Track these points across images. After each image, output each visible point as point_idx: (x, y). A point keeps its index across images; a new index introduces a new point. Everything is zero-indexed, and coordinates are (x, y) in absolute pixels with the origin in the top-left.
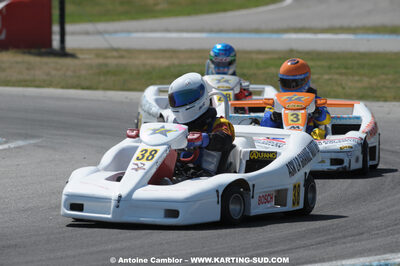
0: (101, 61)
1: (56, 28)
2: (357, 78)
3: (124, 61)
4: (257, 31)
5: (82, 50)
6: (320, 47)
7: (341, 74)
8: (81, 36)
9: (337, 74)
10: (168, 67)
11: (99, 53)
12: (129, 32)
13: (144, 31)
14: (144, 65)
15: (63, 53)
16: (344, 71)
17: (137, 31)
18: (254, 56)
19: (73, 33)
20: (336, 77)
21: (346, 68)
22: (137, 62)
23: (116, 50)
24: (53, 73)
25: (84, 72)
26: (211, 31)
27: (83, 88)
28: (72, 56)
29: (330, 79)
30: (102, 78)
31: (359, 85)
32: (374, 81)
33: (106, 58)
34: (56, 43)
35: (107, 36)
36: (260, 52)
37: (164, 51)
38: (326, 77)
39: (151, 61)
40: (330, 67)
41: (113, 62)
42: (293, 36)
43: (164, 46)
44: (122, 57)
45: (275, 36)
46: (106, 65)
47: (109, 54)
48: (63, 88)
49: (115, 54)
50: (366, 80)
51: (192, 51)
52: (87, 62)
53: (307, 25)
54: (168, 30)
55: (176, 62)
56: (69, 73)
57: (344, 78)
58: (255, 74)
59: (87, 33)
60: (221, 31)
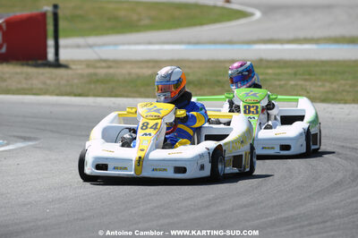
0: (91, 71)
1: (51, 42)
2: (319, 83)
3: (112, 71)
4: (230, 42)
5: (74, 62)
6: (287, 56)
7: (305, 80)
8: (73, 49)
9: (302, 80)
11: (89, 64)
12: (116, 44)
13: (129, 44)
14: (130, 74)
15: (57, 64)
16: (307, 77)
17: (124, 44)
19: (66, 47)
20: (301, 82)
21: (310, 74)
22: (124, 71)
23: (105, 61)
24: (48, 82)
25: (76, 81)
26: (189, 43)
27: (75, 95)
28: (66, 67)
29: (296, 85)
30: (93, 86)
31: (322, 89)
32: (335, 86)
33: (96, 68)
34: (51, 56)
35: (96, 49)
37: (148, 61)
38: (292, 83)
39: (136, 71)
40: (295, 74)
41: (102, 72)
42: (263, 47)
43: (147, 57)
44: (110, 67)
45: (245, 47)
46: (96, 74)
47: (98, 65)
48: (58, 95)
49: (104, 64)
50: (328, 85)
51: (172, 61)
52: (79, 71)
53: (275, 36)
54: (150, 43)
56: (63, 82)
57: (308, 83)
59: (78, 46)
60: (198, 43)
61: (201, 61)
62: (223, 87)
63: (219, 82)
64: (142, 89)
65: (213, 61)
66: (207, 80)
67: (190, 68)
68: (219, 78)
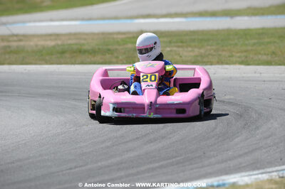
0: (5, 44)
2: (190, 49)
3: (22, 43)
4: (116, 18)
6: (162, 28)
7: (178, 47)
9: (176, 47)
10: (54, 47)
11: (3, 38)
12: (24, 22)
13: (35, 21)
14: (37, 46)
16: (180, 44)
17: (30, 22)
18: (115, 36)
20: (175, 49)
21: (182, 42)
22: (32, 43)
23: (16, 35)
26: (83, 19)
29: (171, 51)
30: (7, 56)
31: (192, 54)
32: (202, 51)
33: (9, 41)
35: (9, 26)
36: (119, 33)
37: (51, 35)
38: (168, 49)
39: (42, 43)
40: (170, 42)
41: (14, 44)
42: (142, 21)
43: (50, 31)
44: (20, 40)
45: (129, 21)
46: (10, 47)
47: (11, 39)
49: (15, 38)
50: (196, 50)
51: (70, 35)
53: (151, 12)
54: (52, 20)
55: (59, 42)
57: (180, 49)
58: (116, 49)
60: (90, 19)
61: (93, 34)
62: (112, 54)
63: (109, 50)
64: (47, 58)
65: (103, 34)
66: (99, 49)
67: (85, 39)
68: (110, 47)
